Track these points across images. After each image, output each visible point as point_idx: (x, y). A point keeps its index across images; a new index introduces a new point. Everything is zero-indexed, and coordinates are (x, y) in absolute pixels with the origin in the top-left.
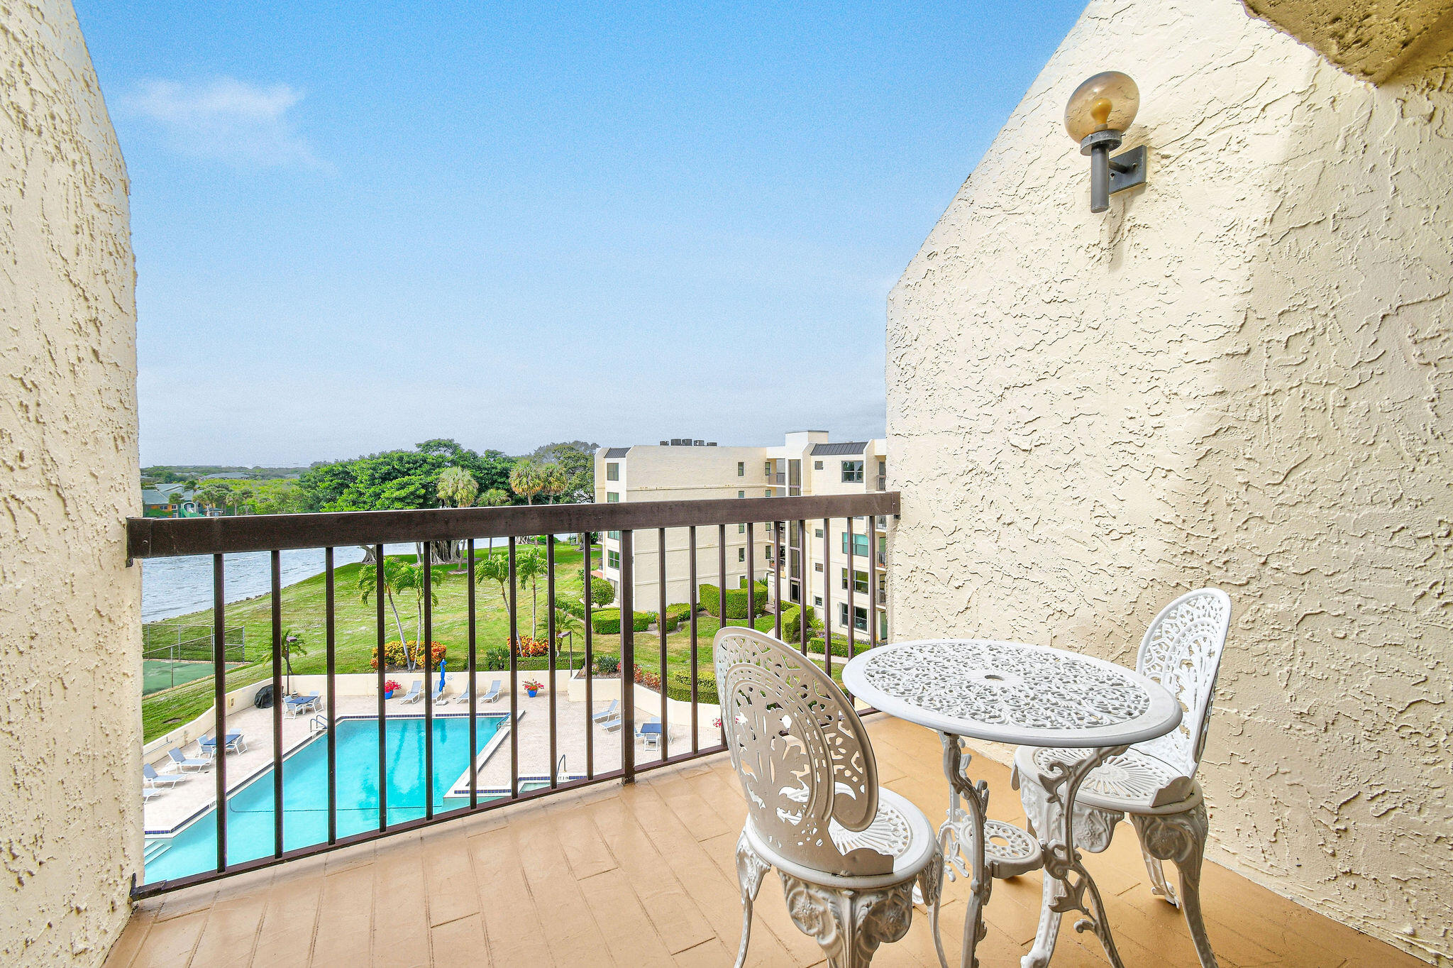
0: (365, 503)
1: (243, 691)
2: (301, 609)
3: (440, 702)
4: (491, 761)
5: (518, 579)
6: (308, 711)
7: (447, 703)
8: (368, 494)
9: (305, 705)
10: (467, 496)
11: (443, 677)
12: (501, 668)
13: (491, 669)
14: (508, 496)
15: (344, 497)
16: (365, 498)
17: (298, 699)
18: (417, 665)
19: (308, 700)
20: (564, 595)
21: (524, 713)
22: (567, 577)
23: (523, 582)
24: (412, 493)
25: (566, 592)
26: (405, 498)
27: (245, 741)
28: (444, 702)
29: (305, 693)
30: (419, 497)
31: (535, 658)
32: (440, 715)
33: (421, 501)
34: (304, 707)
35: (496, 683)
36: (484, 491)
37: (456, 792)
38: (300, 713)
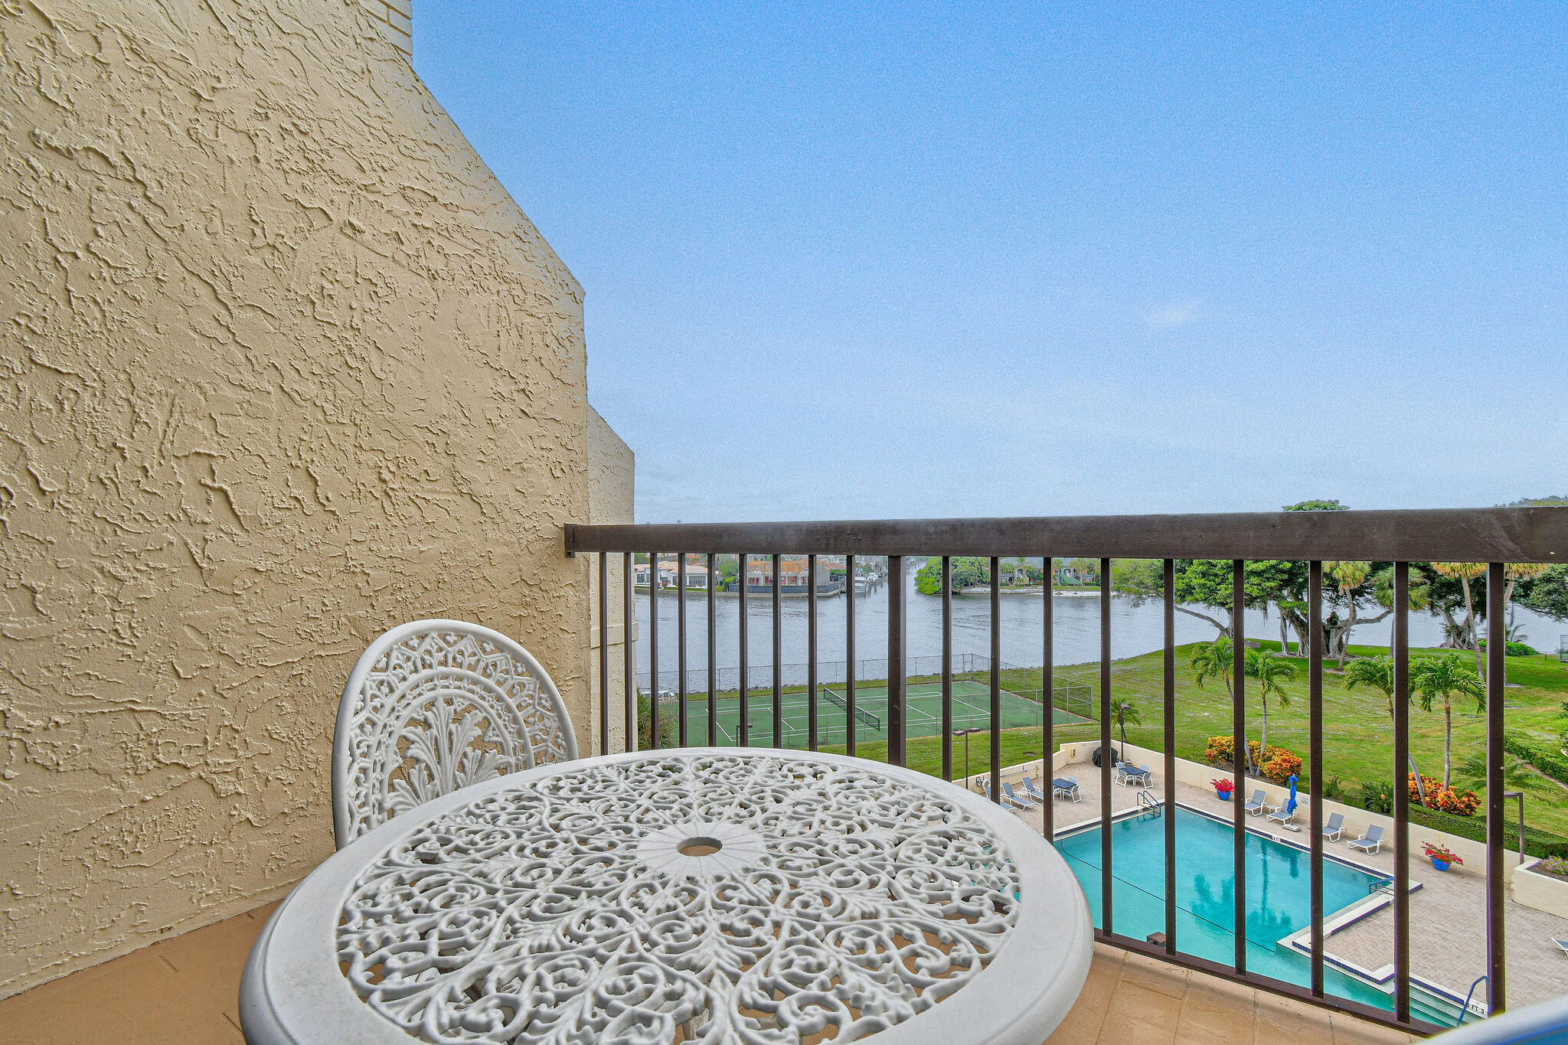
0: (1216, 575)
1: (1084, 745)
2: (1146, 680)
3: (1289, 826)
4: (1353, 928)
5: (1416, 697)
6: (1139, 784)
7: (1299, 831)
8: (1219, 566)
9: (1137, 777)
10: (1354, 574)
11: (1293, 795)
12: (1387, 812)
13: (1367, 808)
14: (1425, 577)
15: (1193, 568)
16: (1216, 570)
17: (1130, 769)
18: (1261, 771)
19: (1140, 772)
20: (1522, 735)
21: (1420, 887)
22: (1540, 710)
23: (1426, 700)
24: (1272, 567)
25: (1531, 732)
26: (1263, 572)
27: (1080, 791)
28: (1295, 828)
29: (1138, 764)
30: (1283, 572)
31: (1448, 816)
32: (1286, 842)
33: (1286, 577)
34: (1134, 778)
35: (1374, 832)
36: (1382, 569)
37: (1294, 944)
38: (1130, 783)
